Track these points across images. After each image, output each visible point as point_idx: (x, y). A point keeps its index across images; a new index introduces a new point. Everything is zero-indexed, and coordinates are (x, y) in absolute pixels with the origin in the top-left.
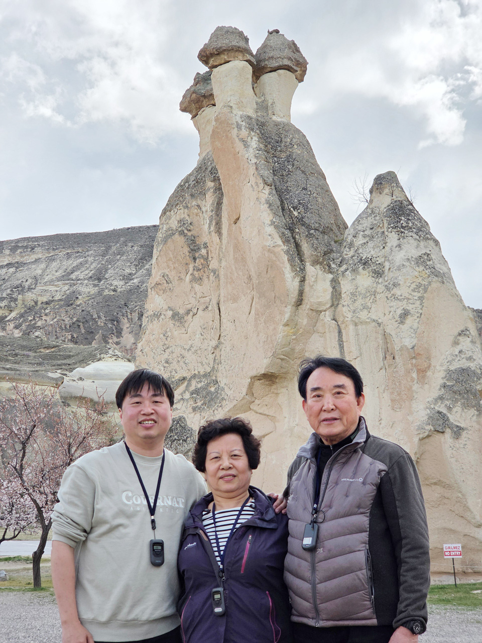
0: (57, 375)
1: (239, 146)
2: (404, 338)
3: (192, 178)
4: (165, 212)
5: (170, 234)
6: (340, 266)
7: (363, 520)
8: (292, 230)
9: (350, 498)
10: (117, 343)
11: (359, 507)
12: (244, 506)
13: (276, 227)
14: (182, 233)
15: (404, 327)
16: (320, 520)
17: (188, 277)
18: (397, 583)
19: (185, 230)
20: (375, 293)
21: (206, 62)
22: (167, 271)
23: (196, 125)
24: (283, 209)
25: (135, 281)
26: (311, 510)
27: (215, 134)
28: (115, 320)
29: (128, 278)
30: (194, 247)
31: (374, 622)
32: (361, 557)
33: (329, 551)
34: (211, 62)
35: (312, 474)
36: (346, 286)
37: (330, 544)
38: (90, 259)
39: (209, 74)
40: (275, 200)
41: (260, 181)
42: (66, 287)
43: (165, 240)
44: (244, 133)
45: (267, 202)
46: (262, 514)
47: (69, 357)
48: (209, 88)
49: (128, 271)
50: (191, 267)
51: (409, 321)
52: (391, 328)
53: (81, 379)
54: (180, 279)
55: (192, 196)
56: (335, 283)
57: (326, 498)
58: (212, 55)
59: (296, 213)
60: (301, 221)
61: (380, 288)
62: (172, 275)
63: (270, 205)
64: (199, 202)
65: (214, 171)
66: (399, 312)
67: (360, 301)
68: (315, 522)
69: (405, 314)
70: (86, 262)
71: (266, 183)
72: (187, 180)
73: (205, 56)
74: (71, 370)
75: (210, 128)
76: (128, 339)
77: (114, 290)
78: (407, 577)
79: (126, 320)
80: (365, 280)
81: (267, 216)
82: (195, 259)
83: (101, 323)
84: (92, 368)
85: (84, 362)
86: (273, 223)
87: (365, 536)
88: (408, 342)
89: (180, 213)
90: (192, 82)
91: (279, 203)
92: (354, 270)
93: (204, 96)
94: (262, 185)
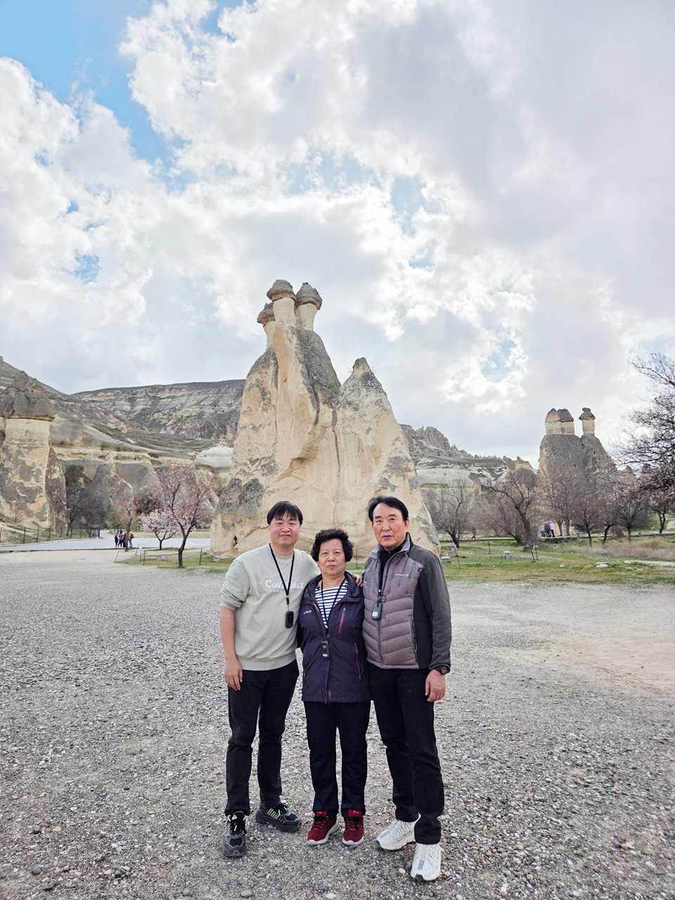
1: (287, 342)
2: (368, 441)
6: (337, 405)
7: (410, 601)
8: (313, 386)
9: (401, 587)
10: (225, 438)
11: (407, 593)
12: (341, 586)
13: (305, 385)
15: (369, 436)
16: (383, 601)
17: (261, 409)
18: (431, 642)
20: (354, 419)
21: (271, 298)
23: (265, 330)
24: (309, 375)
25: (234, 407)
26: (377, 593)
27: (275, 335)
28: (223, 426)
29: (230, 405)
30: (264, 393)
31: (417, 666)
32: (408, 625)
33: (389, 621)
34: (273, 298)
35: (378, 570)
36: (340, 415)
37: (389, 616)
38: (211, 395)
39: (272, 304)
40: (305, 370)
41: (298, 361)
42: (198, 409)
44: (290, 335)
45: (301, 372)
46: (352, 593)
47: (200, 444)
48: (272, 311)
50: (262, 403)
51: (371, 433)
52: (362, 436)
54: (257, 409)
56: (334, 413)
57: (387, 586)
58: (274, 294)
59: (315, 378)
60: (318, 382)
61: (357, 416)
62: (252, 407)
63: (302, 373)
65: (274, 354)
66: (366, 428)
67: (347, 423)
68: (380, 602)
69: (369, 429)
70: (209, 397)
71: (300, 362)
73: (270, 295)
75: (272, 332)
78: (436, 637)
79: (229, 427)
80: (349, 412)
81: (301, 379)
82: (264, 399)
84: (211, 450)
86: (303, 382)
87: (411, 611)
88: (370, 444)
90: (263, 308)
91: (307, 372)
92: (344, 407)
93: (270, 316)
94: (298, 363)
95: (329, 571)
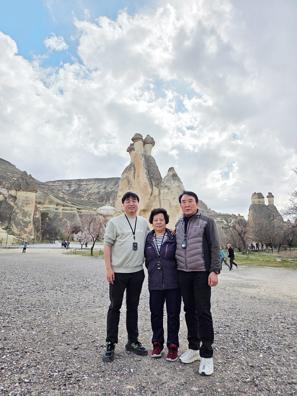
0: (95, 209)
1: (140, 160)
3: (129, 167)
4: (122, 174)
5: (124, 179)
9: (196, 232)
10: (109, 202)
11: (199, 235)
12: (164, 235)
14: (126, 179)
17: (127, 188)
19: (127, 178)
22: (123, 187)
25: (113, 189)
26: (184, 236)
27: (134, 157)
28: (109, 198)
29: (112, 188)
30: (129, 182)
31: (204, 270)
33: (190, 248)
34: (134, 141)
35: (184, 225)
36: (162, 192)
37: (190, 246)
39: (134, 143)
43: (122, 180)
44: (141, 157)
47: (98, 205)
48: (133, 147)
49: (112, 187)
50: (128, 186)
53: (101, 210)
54: (125, 189)
55: (129, 170)
56: (159, 191)
57: (189, 232)
58: (134, 139)
59: (151, 175)
62: (124, 188)
63: (146, 173)
64: (130, 172)
65: (134, 165)
67: (165, 195)
71: (145, 168)
72: (128, 167)
74: (99, 208)
76: (111, 202)
77: (109, 191)
79: (111, 198)
80: (166, 190)
82: (129, 184)
83: (105, 198)
84: (103, 207)
85: (101, 206)
89: (126, 174)
91: (148, 173)
93: (132, 149)
95: (158, 229)
